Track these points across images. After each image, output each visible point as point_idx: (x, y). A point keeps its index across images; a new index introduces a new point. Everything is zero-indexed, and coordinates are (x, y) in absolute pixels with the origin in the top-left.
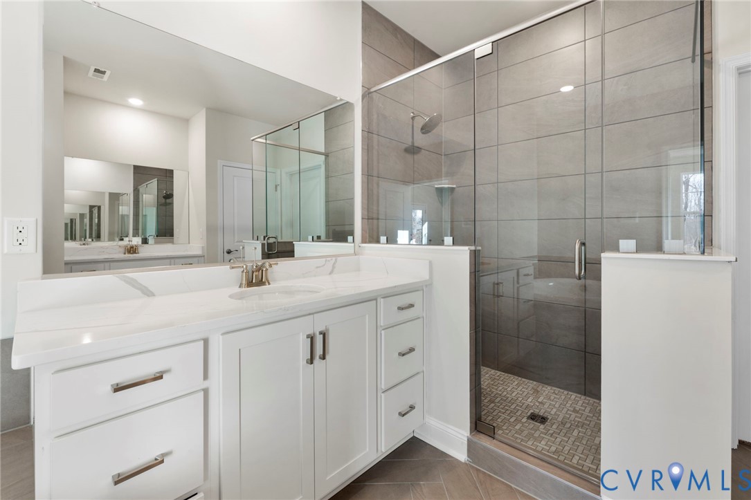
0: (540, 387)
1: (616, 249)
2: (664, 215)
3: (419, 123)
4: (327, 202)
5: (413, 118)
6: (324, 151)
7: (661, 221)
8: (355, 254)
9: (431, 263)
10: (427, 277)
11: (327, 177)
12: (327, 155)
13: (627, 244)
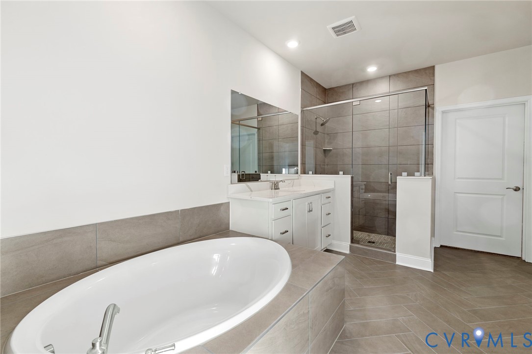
0: (370, 234)
1: (401, 175)
2: (420, 163)
3: (320, 121)
4: (259, 153)
5: (316, 118)
6: (256, 126)
7: (419, 166)
8: (298, 179)
9: (335, 182)
10: (333, 187)
11: (259, 140)
12: (259, 129)
13: (404, 174)
